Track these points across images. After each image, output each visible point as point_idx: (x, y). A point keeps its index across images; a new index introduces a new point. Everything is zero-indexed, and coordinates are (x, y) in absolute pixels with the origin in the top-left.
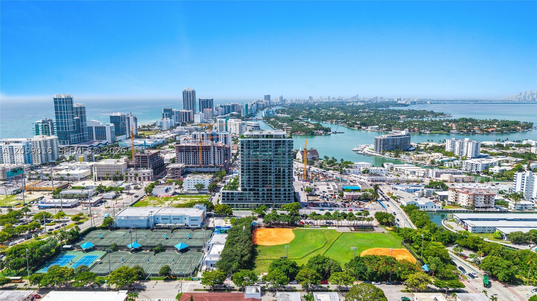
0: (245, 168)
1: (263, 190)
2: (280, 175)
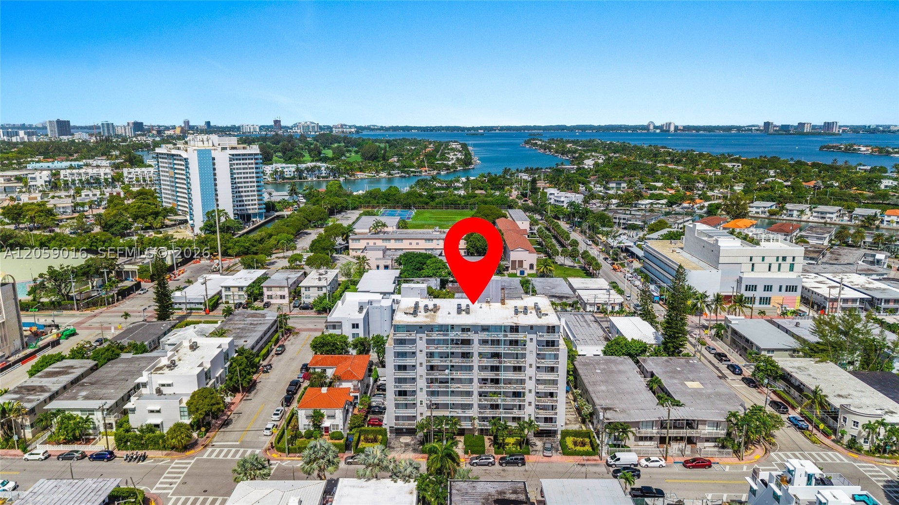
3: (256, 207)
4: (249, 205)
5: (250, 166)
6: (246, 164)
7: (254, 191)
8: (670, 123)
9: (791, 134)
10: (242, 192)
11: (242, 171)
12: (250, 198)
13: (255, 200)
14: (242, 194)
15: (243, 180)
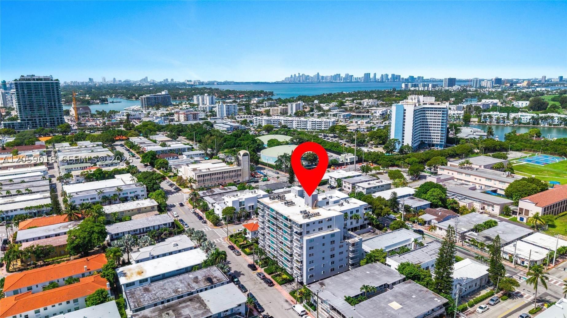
0: (21, 104)
1: (40, 120)
2: (52, 108)
3: (439, 140)
4: (434, 138)
5: (438, 115)
6: (436, 114)
7: (439, 130)
10: (431, 130)
11: (433, 118)
12: (436, 134)
13: (439, 136)
14: (431, 131)
15: (433, 123)
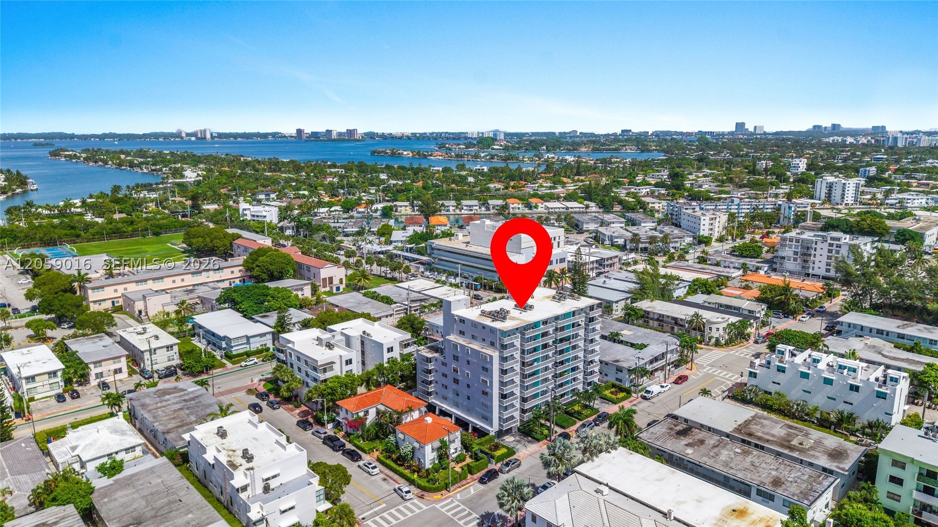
8: (205, 131)
9: (321, 141)
